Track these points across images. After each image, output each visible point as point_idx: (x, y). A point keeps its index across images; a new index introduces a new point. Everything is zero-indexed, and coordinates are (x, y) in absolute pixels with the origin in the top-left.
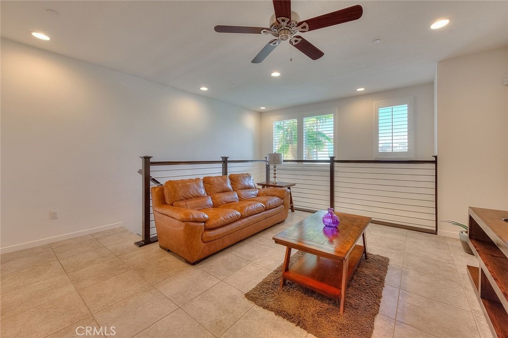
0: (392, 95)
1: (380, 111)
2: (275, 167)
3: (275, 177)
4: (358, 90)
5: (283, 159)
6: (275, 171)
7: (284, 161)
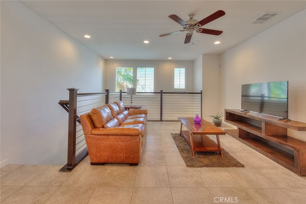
0: (179, 63)
1: (175, 70)
2: (131, 96)
3: (131, 103)
4: (169, 58)
5: (137, 91)
6: (131, 99)
7: (137, 93)
